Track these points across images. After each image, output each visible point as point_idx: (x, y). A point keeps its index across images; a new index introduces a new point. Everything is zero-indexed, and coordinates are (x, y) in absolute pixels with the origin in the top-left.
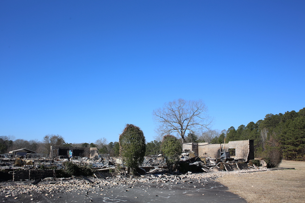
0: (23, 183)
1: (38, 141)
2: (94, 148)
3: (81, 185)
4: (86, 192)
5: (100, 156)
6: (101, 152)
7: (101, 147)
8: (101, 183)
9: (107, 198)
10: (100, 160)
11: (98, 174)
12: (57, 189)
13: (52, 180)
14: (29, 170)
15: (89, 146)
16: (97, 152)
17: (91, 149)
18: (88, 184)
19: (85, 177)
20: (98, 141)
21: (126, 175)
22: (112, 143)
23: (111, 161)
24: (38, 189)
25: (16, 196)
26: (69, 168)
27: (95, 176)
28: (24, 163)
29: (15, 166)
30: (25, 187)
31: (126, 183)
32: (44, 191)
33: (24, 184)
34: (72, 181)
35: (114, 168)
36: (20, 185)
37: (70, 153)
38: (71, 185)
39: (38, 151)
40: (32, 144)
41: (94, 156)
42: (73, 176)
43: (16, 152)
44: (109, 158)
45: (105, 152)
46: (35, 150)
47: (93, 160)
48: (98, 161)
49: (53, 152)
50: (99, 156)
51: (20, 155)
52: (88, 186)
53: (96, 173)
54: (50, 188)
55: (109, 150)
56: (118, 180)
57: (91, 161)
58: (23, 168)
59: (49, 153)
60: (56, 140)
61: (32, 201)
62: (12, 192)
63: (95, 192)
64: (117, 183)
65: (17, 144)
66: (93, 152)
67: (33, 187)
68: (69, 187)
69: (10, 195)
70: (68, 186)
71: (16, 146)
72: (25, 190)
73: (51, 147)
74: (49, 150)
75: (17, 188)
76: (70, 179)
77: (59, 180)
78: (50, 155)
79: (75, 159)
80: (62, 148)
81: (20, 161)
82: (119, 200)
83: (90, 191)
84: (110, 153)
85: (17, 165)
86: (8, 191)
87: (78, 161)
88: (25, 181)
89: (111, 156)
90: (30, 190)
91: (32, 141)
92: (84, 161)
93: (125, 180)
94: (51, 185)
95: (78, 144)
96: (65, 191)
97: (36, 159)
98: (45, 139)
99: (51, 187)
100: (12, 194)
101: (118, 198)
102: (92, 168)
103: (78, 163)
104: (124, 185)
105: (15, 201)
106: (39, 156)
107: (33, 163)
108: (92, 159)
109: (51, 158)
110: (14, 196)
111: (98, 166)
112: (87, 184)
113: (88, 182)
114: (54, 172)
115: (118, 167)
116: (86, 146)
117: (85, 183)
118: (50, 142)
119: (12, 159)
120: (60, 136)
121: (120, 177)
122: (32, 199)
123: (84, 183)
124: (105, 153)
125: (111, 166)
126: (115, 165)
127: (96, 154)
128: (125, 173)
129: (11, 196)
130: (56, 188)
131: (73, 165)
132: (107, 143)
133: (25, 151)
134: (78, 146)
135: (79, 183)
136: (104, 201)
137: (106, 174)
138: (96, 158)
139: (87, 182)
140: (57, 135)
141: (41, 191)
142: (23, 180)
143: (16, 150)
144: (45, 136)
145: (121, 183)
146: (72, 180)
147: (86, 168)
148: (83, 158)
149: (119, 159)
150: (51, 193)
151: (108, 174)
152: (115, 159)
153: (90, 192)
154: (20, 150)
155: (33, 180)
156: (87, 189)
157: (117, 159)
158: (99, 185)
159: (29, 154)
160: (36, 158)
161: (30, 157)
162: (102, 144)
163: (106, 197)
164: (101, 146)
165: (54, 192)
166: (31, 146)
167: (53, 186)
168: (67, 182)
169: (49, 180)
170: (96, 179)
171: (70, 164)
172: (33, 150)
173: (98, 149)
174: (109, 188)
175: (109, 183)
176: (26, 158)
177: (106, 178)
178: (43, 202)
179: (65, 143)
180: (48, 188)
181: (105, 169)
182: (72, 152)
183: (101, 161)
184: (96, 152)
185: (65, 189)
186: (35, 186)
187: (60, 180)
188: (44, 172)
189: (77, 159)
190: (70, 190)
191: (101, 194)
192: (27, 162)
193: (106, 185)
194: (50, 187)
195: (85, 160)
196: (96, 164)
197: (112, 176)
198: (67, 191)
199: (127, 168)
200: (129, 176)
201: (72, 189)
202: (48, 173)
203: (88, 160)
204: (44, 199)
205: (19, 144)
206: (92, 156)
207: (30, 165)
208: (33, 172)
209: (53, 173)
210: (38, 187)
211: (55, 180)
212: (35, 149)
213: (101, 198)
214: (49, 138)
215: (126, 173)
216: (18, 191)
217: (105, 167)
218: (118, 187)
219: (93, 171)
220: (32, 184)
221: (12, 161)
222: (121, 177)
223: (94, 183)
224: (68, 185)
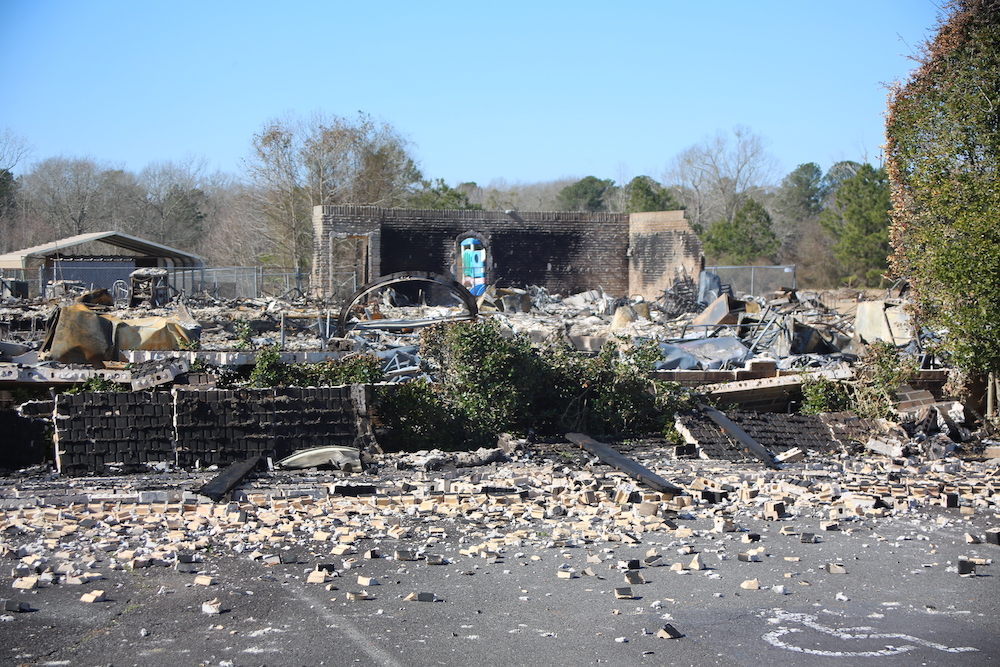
0: (128, 488)
1: (210, 171)
2: (659, 216)
3: (580, 509)
4: (623, 564)
5: (718, 284)
6: (719, 250)
7: (716, 210)
8: (740, 499)
9: (796, 617)
10: (713, 315)
11: (708, 420)
12: (393, 533)
13: (349, 469)
14: (168, 386)
15: (621, 205)
16: (691, 249)
17: (640, 223)
18: (634, 498)
19: (608, 448)
20: (689, 158)
21: (954, 435)
22: (810, 169)
23: (809, 318)
24: (252, 537)
25: (88, 585)
26: (473, 376)
27: (689, 439)
28: (123, 340)
29: (52, 363)
30: (149, 520)
31: (953, 501)
32: (295, 548)
33: (136, 495)
34: (503, 476)
35: (844, 372)
36: (109, 505)
37: (472, 263)
38: (500, 507)
39: (216, 254)
40: (163, 194)
41: (665, 283)
42: (508, 442)
43: (49, 258)
44: (793, 298)
45: (755, 249)
46: (194, 241)
47: (654, 314)
48: (700, 319)
49: (339, 255)
50: (703, 281)
51: (85, 278)
52: (635, 514)
53: (697, 416)
54: (338, 530)
55: (783, 233)
56: (883, 479)
57: (642, 321)
58: (124, 377)
59: (304, 266)
60: (352, 161)
61: (213, 619)
62: (58, 554)
63: (695, 565)
64: (879, 504)
65: (47, 198)
66: (654, 249)
67: (207, 514)
68: (480, 525)
69: (47, 576)
70: (476, 516)
71: (46, 215)
72: (150, 543)
73: (318, 213)
74: (305, 242)
75: (92, 524)
76: (488, 462)
77: (402, 466)
78: (315, 280)
79: (513, 309)
80: (405, 223)
81: (93, 327)
82: (904, 643)
83: (651, 553)
84: (793, 258)
85: (72, 357)
86: (29, 548)
87: (537, 327)
88: (147, 471)
89: (810, 283)
90: (189, 538)
91: (164, 173)
92: (588, 321)
93: (947, 478)
94: (345, 503)
95: (530, 191)
96: (456, 555)
97: (207, 310)
98: (267, 150)
99: (344, 519)
100: (61, 568)
101: (892, 621)
102: (655, 376)
103: (536, 335)
104: (942, 521)
105: (89, 620)
106: (224, 291)
107: (195, 334)
108: (648, 307)
109: (321, 304)
110: (77, 581)
111: (705, 363)
112: (624, 500)
113: (633, 486)
114: (363, 409)
115: (875, 368)
116: (596, 205)
117: (611, 494)
118: (303, 175)
119: (26, 309)
120: (378, 127)
121: (896, 451)
122: (209, 609)
123: (603, 495)
124: (751, 260)
125: (815, 357)
126: (848, 350)
127: (683, 265)
128: (941, 420)
129: (56, 581)
130: (380, 526)
131: (502, 349)
132: (773, 173)
133: (114, 250)
134: (529, 207)
135: (559, 490)
136: (771, 638)
137: (780, 421)
138: (684, 300)
139: (626, 487)
140: (353, 122)
141: (274, 552)
142: (134, 469)
143: (50, 246)
144: (260, 129)
145: (915, 504)
146: (505, 471)
147: (607, 377)
148: (579, 301)
149: (880, 304)
150: (347, 565)
151: (790, 428)
152: (839, 303)
153: (657, 561)
154: (78, 245)
155: (204, 464)
156: (626, 538)
157: (866, 305)
158: (726, 515)
159: (153, 271)
160: (211, 304)
161: (160, 299)
162: (725, 185)
163: (786, 609)
164: (721, 202)
165: (368, 555)
166: (159, 209)
167: (361, 509)
168: (465, 485)
169: (328, 466)
170: (693, 464)
171: (481, 344)
172: (181, 246)
173: (698, 229)
174: (807, 538)
175: (804, 497)
176: (135, 303)
177: (781, 457)
178: (294, 627)
179: (426, 184)
180: (326, 529)
181: (766, 383)
182: (482, 254)
183: (729, 320)
184: (679, 246)
185: (452, 536)
186: (221, 509)
187: (411, 467)
188: (280, 405)
189: (526, 305)
190: (493, 546)
191: (745, 585)
192: (145, 335)
193: (779, 508)
194: (338, 523)
195: (588, 313)
196: (686, 347)
197: (824, 444)
198: (474, 549)
199: (957, 376)
200: (981, 449)
201: (511, 540)
202: (313, 416)
203: (619, 311)
204: (298, 608)
205: (63, 194)
206: (647, 279)
207: (176, 355)
208: (200, 410)
209: (350, 416)
210: (245, 518)
211: (369, 467)
212: (189, 233)
213: (745, 615)
214: (298, 143)
215: (946, 417)
216: (101, 544)
217: (763, 370)
218: (883, 532)
219: (664, 399)
220: (200, 497)
221: (26, 325)
222: (906, 453)
223: (679, 492)
224: (473, 504)
